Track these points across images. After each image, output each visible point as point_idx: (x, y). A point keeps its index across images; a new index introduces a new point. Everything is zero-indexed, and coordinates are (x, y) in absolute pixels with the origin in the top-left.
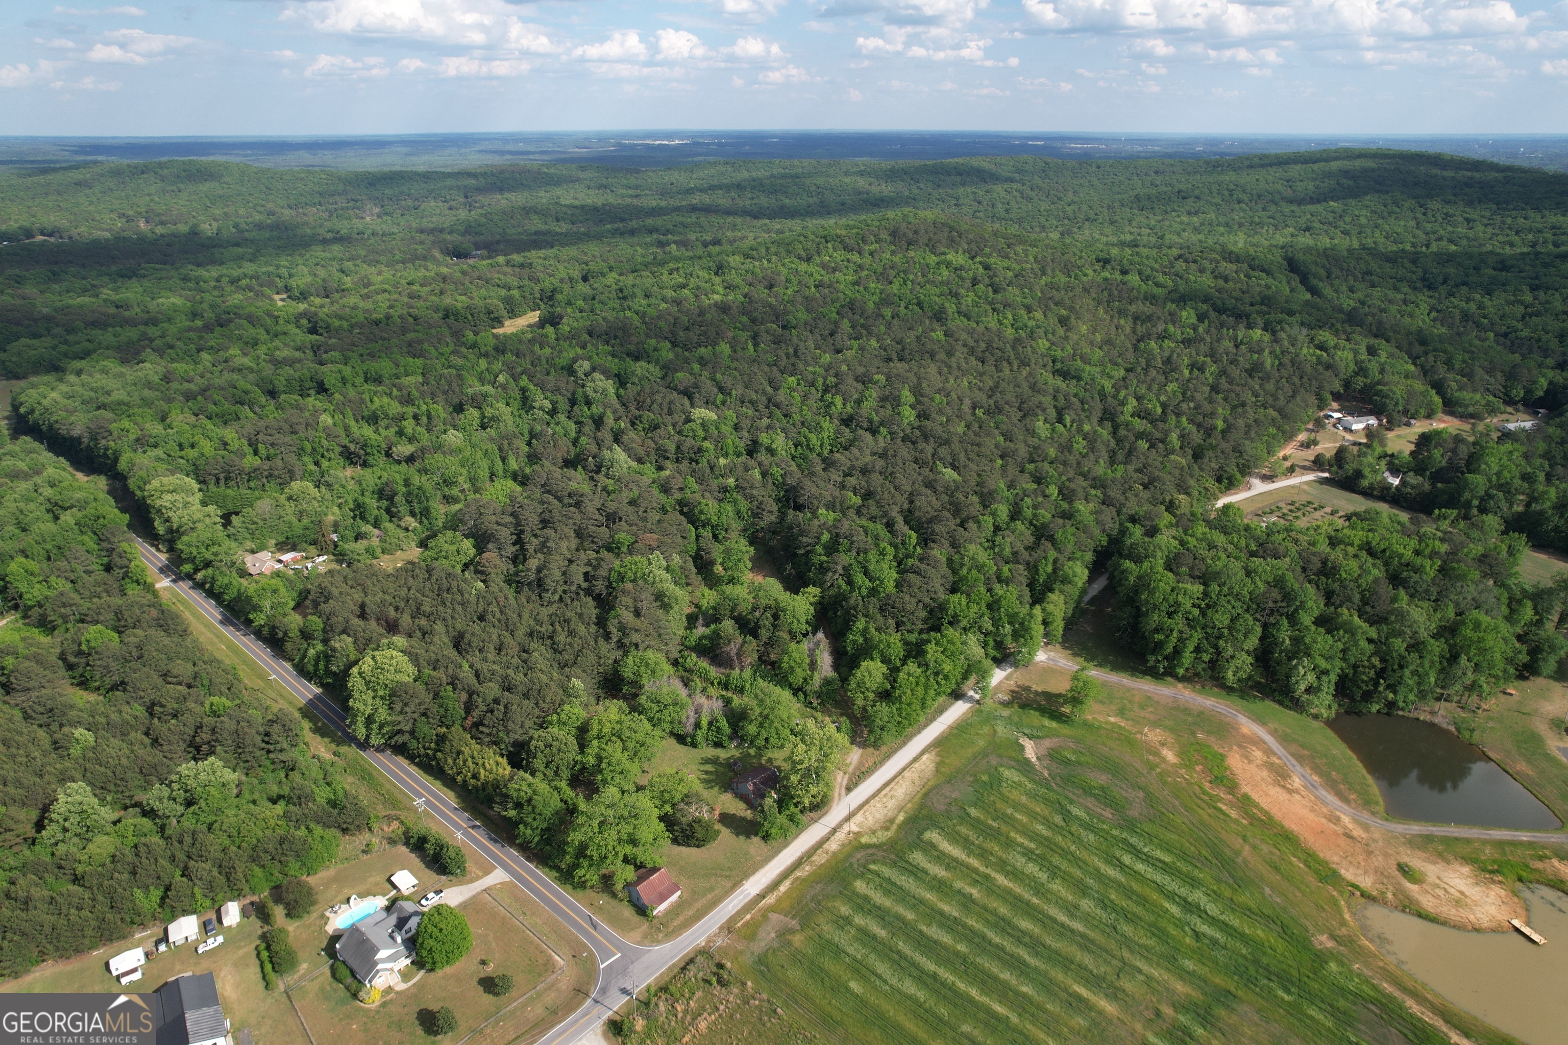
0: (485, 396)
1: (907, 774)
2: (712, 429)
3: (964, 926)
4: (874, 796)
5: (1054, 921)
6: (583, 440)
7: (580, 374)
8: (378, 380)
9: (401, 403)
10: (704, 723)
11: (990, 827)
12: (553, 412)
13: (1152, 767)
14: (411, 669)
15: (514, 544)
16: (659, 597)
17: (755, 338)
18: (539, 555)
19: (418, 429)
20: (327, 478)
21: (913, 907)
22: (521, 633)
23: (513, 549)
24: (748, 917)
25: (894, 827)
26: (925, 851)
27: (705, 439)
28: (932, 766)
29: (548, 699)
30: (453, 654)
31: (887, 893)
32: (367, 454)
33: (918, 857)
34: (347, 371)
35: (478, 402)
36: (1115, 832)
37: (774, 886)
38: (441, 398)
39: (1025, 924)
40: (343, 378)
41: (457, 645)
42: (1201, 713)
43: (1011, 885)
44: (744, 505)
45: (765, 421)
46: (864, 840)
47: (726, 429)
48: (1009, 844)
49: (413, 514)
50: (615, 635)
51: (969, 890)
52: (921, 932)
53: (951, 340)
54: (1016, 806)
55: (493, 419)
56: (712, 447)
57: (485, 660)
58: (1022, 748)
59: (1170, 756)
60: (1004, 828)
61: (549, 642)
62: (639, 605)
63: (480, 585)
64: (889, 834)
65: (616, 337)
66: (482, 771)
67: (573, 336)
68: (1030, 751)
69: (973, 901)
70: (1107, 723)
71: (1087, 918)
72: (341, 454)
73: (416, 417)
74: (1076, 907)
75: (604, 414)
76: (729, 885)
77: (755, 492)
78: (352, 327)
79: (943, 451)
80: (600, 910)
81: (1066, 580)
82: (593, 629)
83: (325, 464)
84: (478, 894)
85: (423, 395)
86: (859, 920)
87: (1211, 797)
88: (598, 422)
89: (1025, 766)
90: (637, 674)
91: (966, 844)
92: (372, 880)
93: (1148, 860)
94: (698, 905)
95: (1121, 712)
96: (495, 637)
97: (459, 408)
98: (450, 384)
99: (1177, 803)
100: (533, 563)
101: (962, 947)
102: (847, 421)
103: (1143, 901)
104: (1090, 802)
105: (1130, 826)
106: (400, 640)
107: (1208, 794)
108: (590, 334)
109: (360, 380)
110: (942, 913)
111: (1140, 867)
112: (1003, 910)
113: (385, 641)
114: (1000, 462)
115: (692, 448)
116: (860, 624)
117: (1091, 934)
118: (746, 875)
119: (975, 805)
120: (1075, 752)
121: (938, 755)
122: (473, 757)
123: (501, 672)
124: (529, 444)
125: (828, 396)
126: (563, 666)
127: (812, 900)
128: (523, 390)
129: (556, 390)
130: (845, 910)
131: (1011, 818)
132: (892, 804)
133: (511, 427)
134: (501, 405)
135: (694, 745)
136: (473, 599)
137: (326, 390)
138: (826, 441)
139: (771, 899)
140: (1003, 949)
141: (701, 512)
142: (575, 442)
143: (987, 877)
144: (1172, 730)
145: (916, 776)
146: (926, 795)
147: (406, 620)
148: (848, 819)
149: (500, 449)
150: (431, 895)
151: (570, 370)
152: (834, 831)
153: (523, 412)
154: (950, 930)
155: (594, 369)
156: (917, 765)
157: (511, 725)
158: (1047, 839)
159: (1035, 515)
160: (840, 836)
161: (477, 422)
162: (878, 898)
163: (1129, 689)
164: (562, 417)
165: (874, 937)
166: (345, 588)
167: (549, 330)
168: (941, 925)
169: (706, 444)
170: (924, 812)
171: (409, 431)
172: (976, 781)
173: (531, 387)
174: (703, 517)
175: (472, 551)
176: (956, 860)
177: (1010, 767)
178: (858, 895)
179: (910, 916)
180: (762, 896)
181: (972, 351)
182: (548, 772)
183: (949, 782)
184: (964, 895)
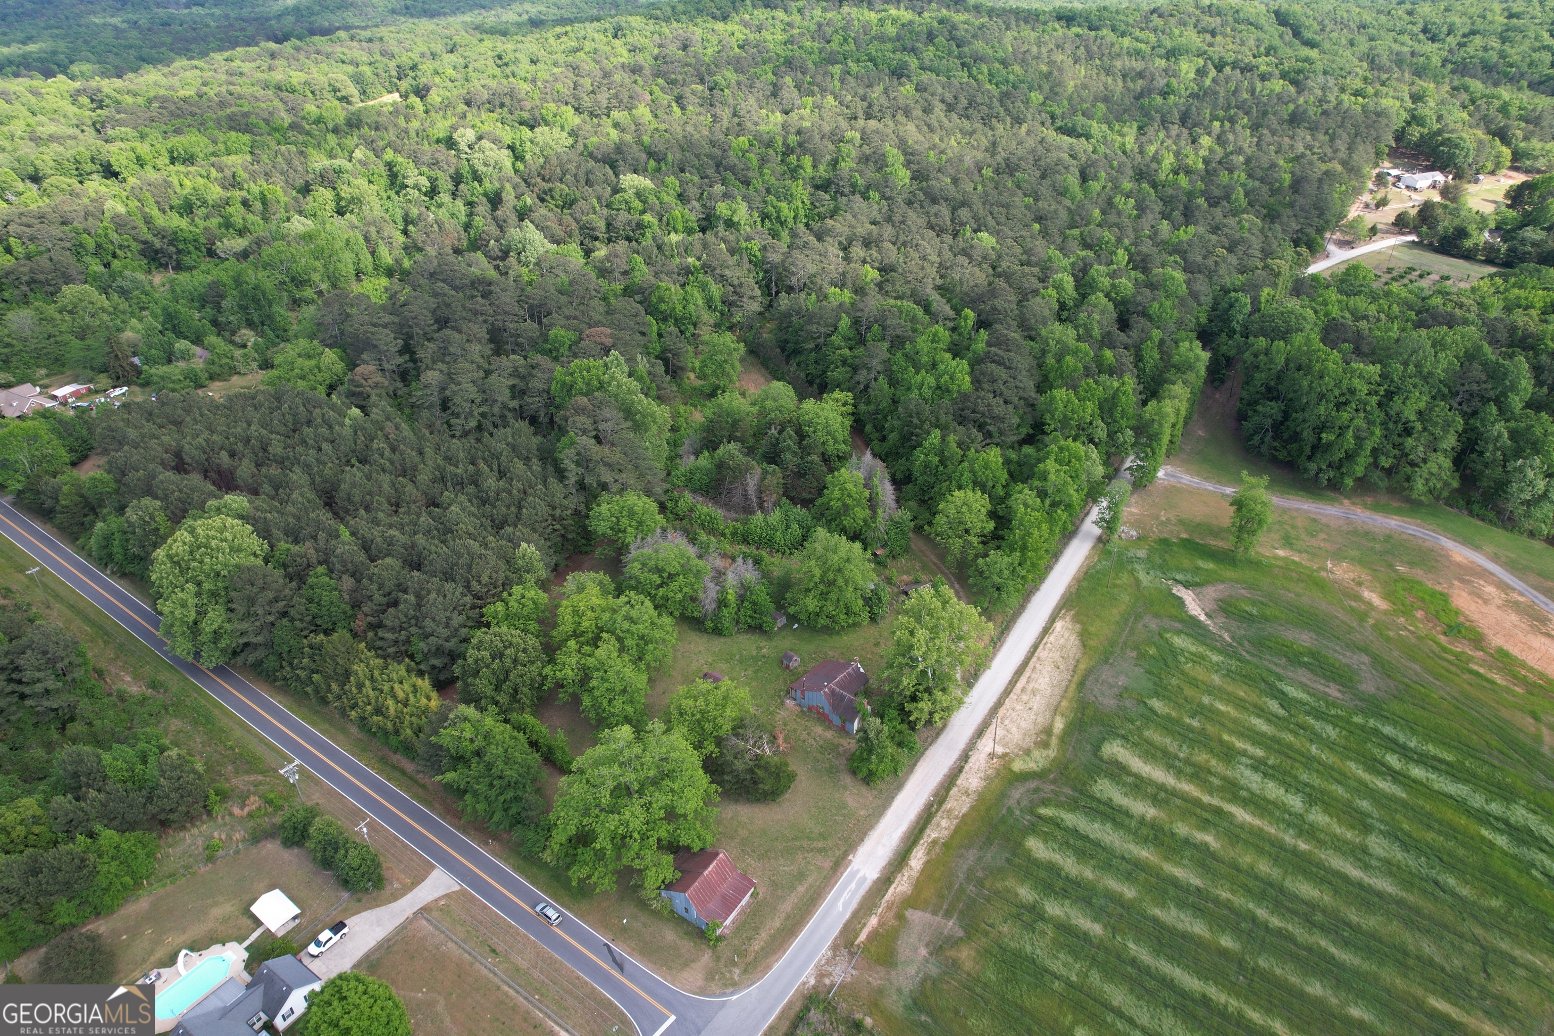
0: (339, 172)
1: (1041, 653)
2: (652, 199)
3: (1216, 901)
4: (1007, 692)
5: (1345, 878)
6: (478, 221)
7: (463, 147)
8: (190, 160)
9: (224, 187)
10: (731, 597)
11: (1190, 729)
12: (433, 192)
13: (1362, 617)
14: (255, 543)
15: (401, 353)
16: (628, 412)
17: (679, 99)
18: (440, 365)
19: (250, 217)
20: (119, 282)
21: (1129, 877)
22: (423, 477)
23: (400, 360)
24: (873, 921)
25: (1054, 741)
26: (1112, 777)
27: (643, 212)
28: (1073, 640)
29: (485, 579)
30: (325, 516)
31: (1082, 855)
32: (179, 252)
33: (1105, 788)
34: (143, 149)
35: (328, 179)
36: (1358, 719)
37: (900, 859)
38: (277, 177)
39: (1306, 889)
40: (138, 158)
41: (329, 503)
42: (1388, 538)
43: (1257, 822)
44: (716, 290)
45: (718, 188)
46: (1018, 766)
47: (669, 199)
48: (1229, 754)
49: (250, 324)
50: (573, 473)
51: (1202, 837)
52: (1155, 920)
53: (926, 95)
54: (1211, 690)
55: (353, 200)
56: (655, 221)
57: (376, 522)
58: (1180, 602)
59: (1374, 598)
60: (1210, 729)
61: (471, 489)
62: (602, 426)
63: (355, 411)
64: (1052, 753)
65: (502, 105)
66: (390, 702)
67: (446, 106)
68: (1194, 606)
69: (1213, 856)
70: (1276, 558)
71: (1390, 868)
72: (143, 253)
73: (245, 203)
74: (1365, 850)
75: (502, 188)
76: (828, 864)
77: (727, 272)
78: (150, 101)
79: (964, 213)
80: (621, 933)
81: (1183, 368)
82: (536, 465)
83: (116, 264)
84: (409, 922)
85: (253, 176)
86: (1054, 909)
87: (1457, 656)
88: (495, 200)
89: (1192, 626)
90: (618, 529)
91: (1167, 760)
92: (217, 912)
93: (1423, 760)
94: (786, 907)
95: (1287, 542)
96: (386, 487)
97: (306, 190)
98: (289, 163)
99: (1417, 668)
100: (432, 377)
101: (1227, 942)
102: (823, 186)
103: (1452, 832)
104: (1303, 675)
105: (1373, 708)
106: (237, 501)
107: (1451, 652)
108: (468, 103)
109: (165, 160)
110: (1174, 882)
111: (1417, 772)
112: (1264, 867)
113: (212, 503)
114: (1037, 226)
115: (629, 223)
116: (935, 436)
117: (1411, 898)
118: (851, 843)
119: (1157, 695)
120: (1254, 603)
121: (1076, 619)
122: (372, 679)
123: (403, 539)
124: (405, 232)
125: (793, 158)
126: (498, 526)
127: (968, 879)
128: (390, 165)
129: (434, 164)
130: (1026, 893)
131: (1212, 710)
132: (1037, 703)
133: (378, 212)
134: (362, 182)
135: (717, 631)
136: (347, 431)
137: (116, 175)
138: (802, 212)
139: (902, 886)
140: (1291, 938)
141: (661, 300)
142: (467, 227)
143: (1218, 811)
144: (1361, 562)
145: (1056, 656)
146: (1081, 684)
147: (245, 469)
148: (980, 733)
149: (367, 239)
150: (325, 935)
151: (450, 143)
152: (965, 757)
153: (392, 193)
154: (1198, 911)
155: (480, 138)
156: (1051, 638)
157: (428, 624)
158: (1273, 739)
159: (1113, 286)
160: (979, 760)
161: (331, 206)
162: (1070, 865)
163: (1285, 511)
164: (445, 198)
165: (1085, 937)
166: (149, 427)
167: (414, 100)
168: (1182, 905)
169: (648, 217)
170: (1090, 712)
171: (238, 220)
172: (1142, 656)
173: (400, 159)
174: (663, 307)
175: (339, 367)
176: (1162, 787)
177: (1179, 632)
178: (1036, 863)
179: (1129, 892)
180: (886, 880)
181: (950, 108)
182: (503, 698)
183: (1106, 661)
184: (1195, 846)
